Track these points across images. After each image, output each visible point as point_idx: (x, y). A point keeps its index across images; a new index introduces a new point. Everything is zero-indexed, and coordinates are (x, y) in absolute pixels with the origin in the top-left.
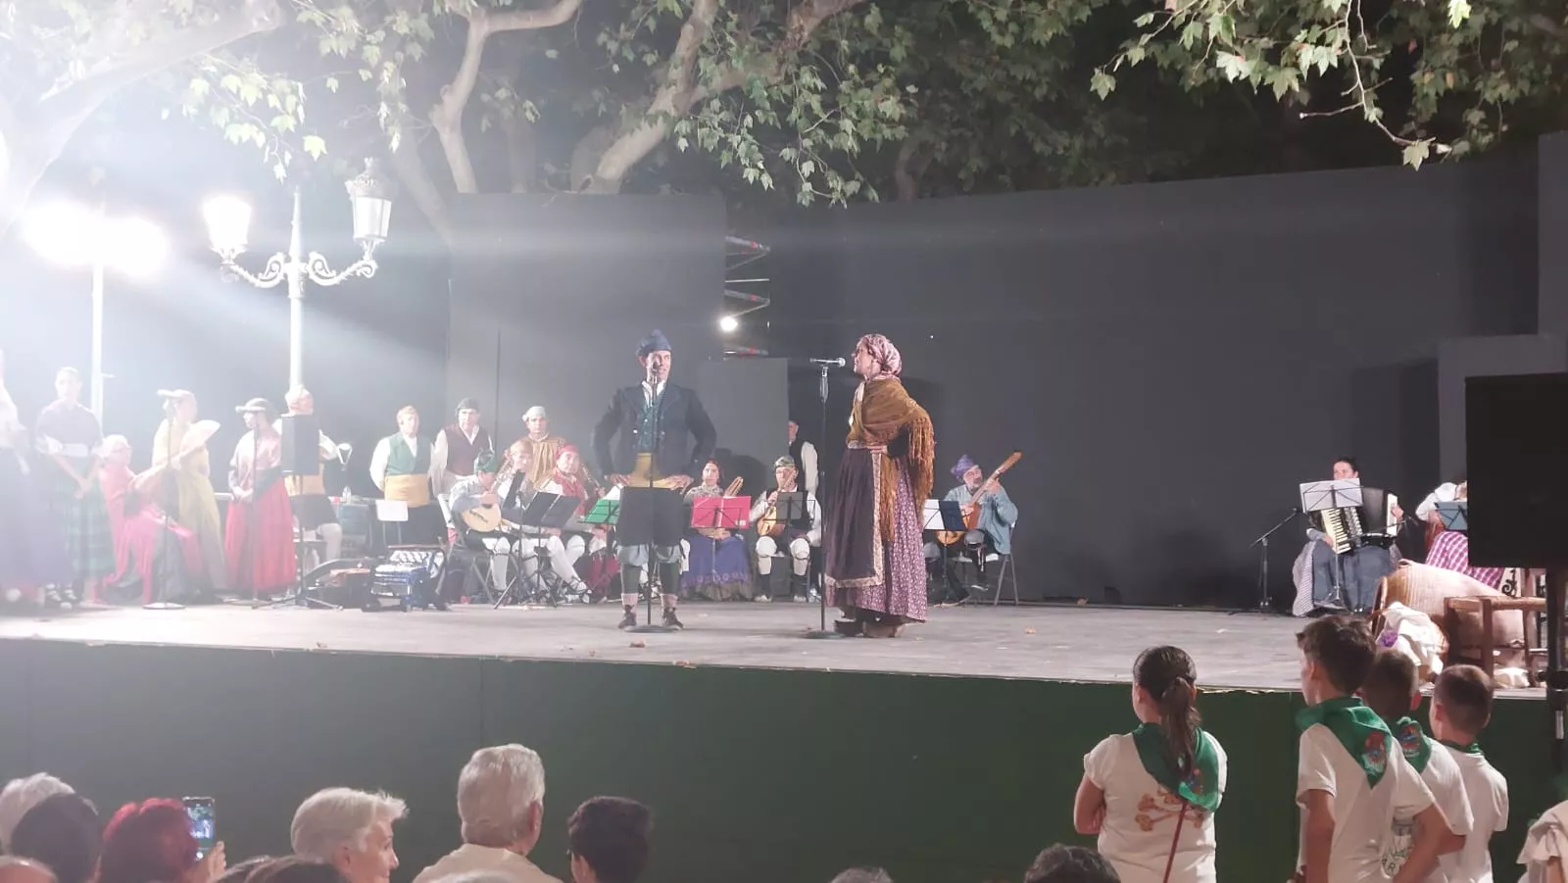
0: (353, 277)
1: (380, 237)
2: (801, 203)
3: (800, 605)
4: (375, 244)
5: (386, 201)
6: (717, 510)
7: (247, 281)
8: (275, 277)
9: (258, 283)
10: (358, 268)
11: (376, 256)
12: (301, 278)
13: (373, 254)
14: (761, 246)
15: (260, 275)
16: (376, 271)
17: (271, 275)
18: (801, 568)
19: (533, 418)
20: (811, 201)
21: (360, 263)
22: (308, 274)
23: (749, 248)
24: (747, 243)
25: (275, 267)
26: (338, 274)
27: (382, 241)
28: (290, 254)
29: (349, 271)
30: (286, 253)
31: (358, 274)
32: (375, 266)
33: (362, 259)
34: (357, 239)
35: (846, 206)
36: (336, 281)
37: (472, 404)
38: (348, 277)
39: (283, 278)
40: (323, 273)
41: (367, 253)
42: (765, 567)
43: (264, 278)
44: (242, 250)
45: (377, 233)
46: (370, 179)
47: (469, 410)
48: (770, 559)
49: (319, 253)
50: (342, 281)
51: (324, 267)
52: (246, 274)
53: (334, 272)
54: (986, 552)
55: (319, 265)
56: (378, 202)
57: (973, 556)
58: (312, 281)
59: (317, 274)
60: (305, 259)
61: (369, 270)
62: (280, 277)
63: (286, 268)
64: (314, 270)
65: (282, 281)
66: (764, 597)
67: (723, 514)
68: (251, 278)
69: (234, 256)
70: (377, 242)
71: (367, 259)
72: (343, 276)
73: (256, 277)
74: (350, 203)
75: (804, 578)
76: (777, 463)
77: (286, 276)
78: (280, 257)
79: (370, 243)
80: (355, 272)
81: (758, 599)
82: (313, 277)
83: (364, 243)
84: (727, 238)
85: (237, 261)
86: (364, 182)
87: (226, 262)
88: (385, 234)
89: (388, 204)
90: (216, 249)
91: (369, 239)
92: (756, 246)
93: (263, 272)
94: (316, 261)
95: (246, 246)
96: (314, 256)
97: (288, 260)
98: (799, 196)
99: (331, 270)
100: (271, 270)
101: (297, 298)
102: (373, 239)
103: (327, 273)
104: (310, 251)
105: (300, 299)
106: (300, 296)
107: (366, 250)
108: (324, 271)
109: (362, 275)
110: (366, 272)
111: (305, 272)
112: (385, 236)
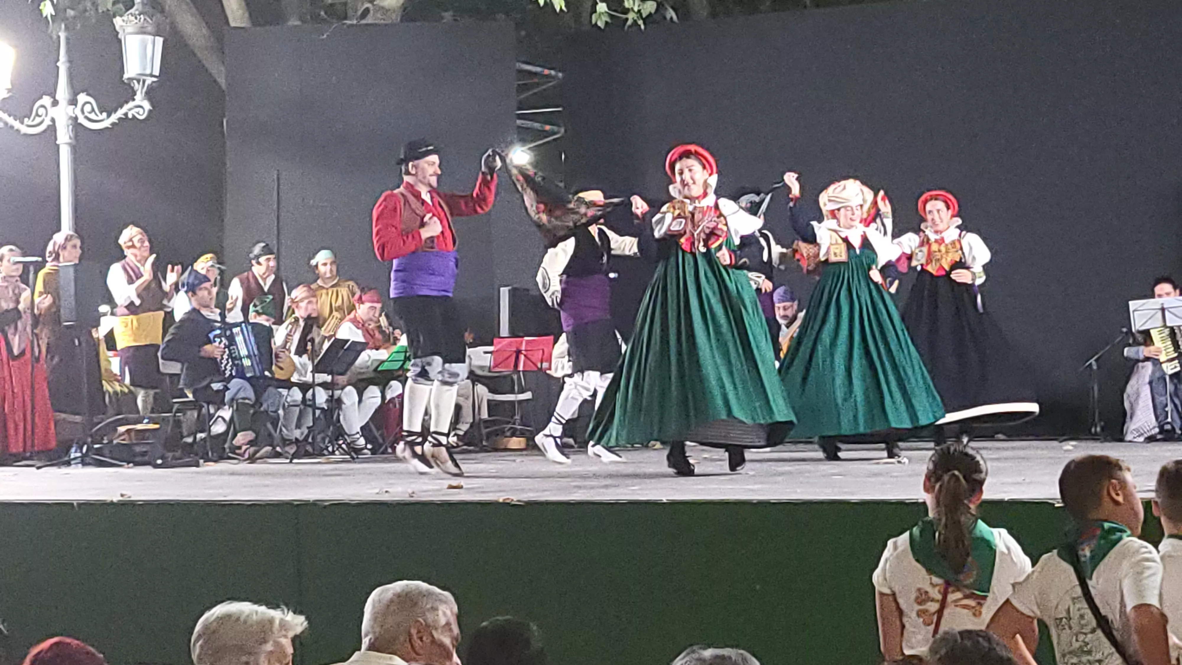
0: (125, 120)
1: (152, 75)
2: (596, 24)
4: (147, 83)
5: (157, 38)
6: (518, 352)
7: (12, 127)
8: (42, 122)
9: (24, 129)
10: (130, 110)
11: (150, 94)
12: (70, 122)
13: (147, 93)
14: (552, 72)
15: (26, 120)
16: (150, 111)
17: (38, 120)
19: (324, 261)
20: (606, 23)
21: (131, 104)
22: (76, 118)
23: (540, 75)
24: (538, 69)
25: (41, 111)
26: (109, 116)
27: (155, 79)
28: (57, 97)
29: (120, 113)
30: (53, 94)
31: (130, 116)
32: (147, 106)
33: (134, 100)
34: (129, 79)
35: (643, 27)
36: (107, 124)
38: (120, 119)
39: (51, 123)
40: (92, 116)
41: (138, 93)
43: (30, 123)
45: (148, 72)
46: (140, 15)
49: (88, 95)
50: (113, 124)
51: (93, 109)
52: (11, 121)
53: (105, 115)
55: (88, 108)
56: (150, 38)
58: (80, 124)
59: (87, 118)
60: (73, 102)
61: (141, 110)
62: (47, 122)
63: (53, 112)
64: (83, 113)
65: (49, 126)
67: (525, 356)
68: (17, 125)
70: (149, 81)
71: (139, 99)
72: (114, 118)
73: (22, 122)
74: (120, 41)
77: (53, 120)
78: (46, 100)
79: (141, 83)
80: (126, 114)
82: (82, 120)
83: (135, 81)
84: (517, 64)
86: (133, 18)
88: (157, 72)
89: (160, 40)
91: (140, 78)
92: (546, 72)
93: (29, 118)
94: (85, 103)
95: (9, 91)
96: (82, 98)
97: (55, 103)
98: (594, 17)
99: (101, 113)
100: (37, 115)
101: (66, 143)
102: (145, 78)
103: (97, 115)
104: (78, 94)
105: (69, 144)
106: (69, 141)
107: (137, 90)
108: (93, 113)
109: (134, 116)
110: (138, 113)
111: (74, 116)
112: (157, 74)
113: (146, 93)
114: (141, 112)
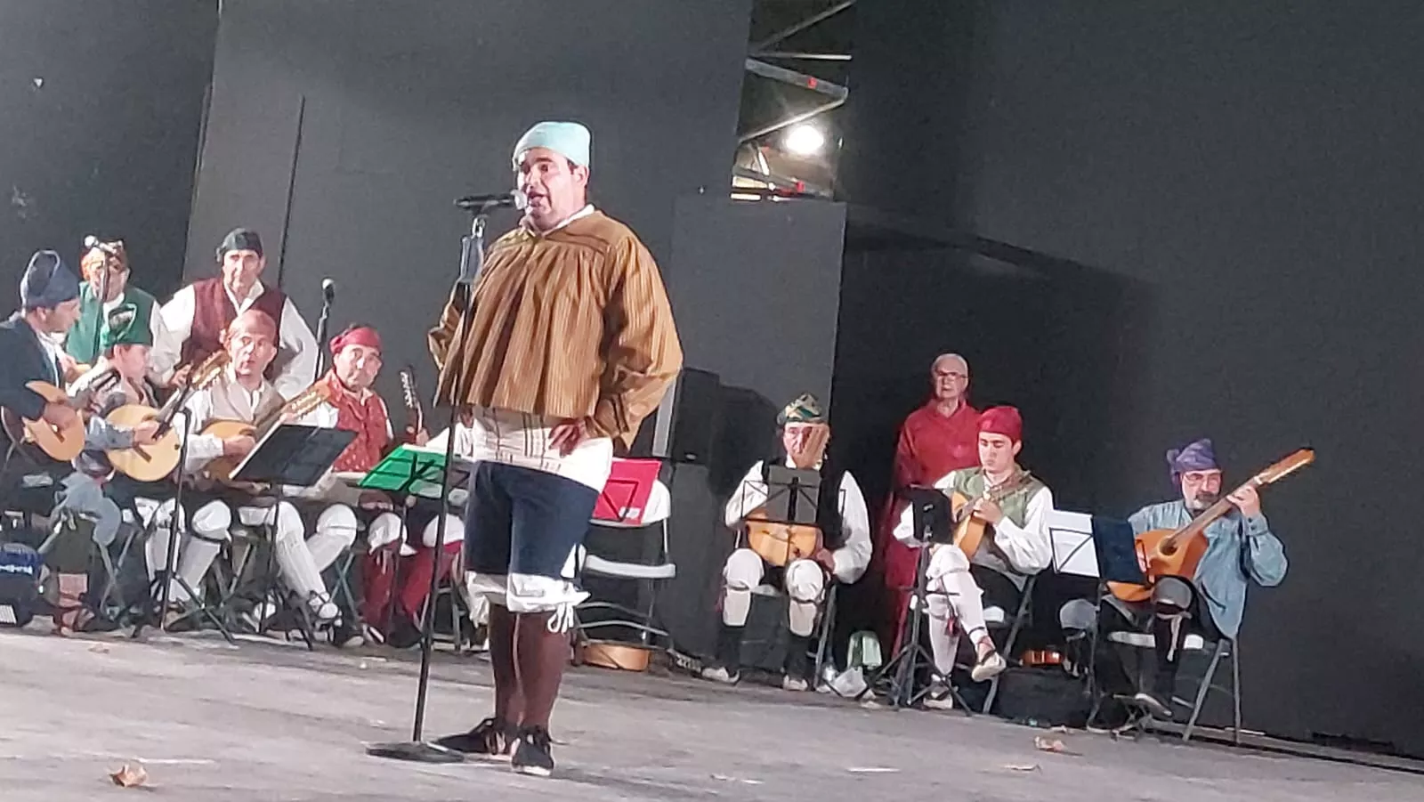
3: (796, 698)
18: (802, 621)
37: (251, 242)
42: (736, 611)
47: (245, 253)
48: (748, 593)
54: (1186, 629)
57: (1162, 632)
66: (722, 673)
75: (811, 642)
76: (790, 411)
81: (708, 672)
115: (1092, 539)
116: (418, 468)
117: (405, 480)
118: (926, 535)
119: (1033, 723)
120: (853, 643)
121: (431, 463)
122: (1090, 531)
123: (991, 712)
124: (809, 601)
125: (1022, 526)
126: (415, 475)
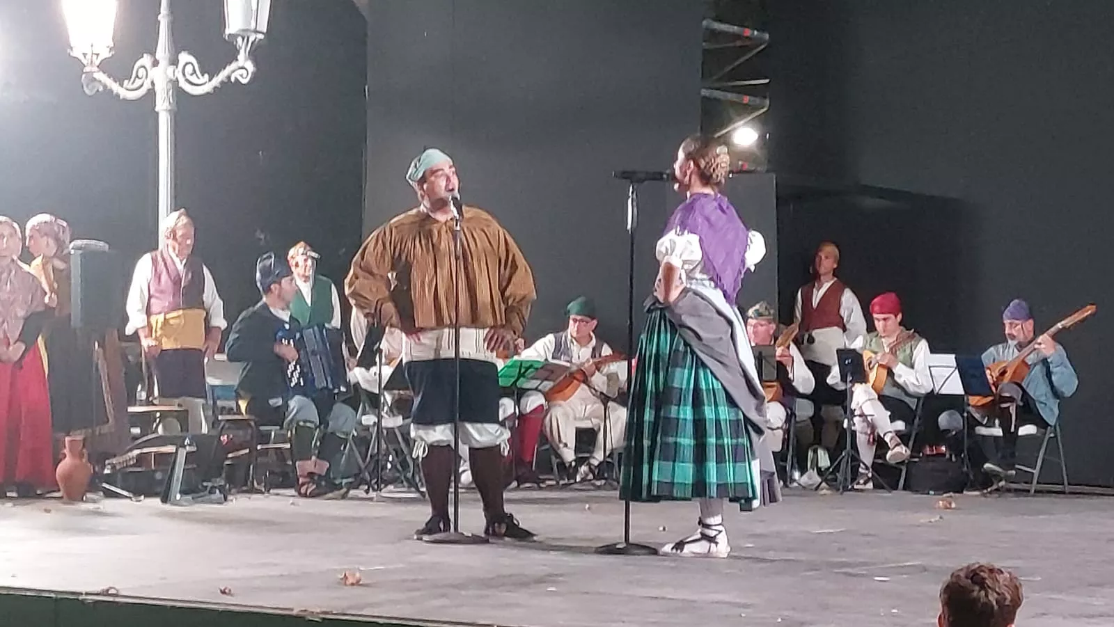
0: (227, 83)
1: (256, 32)
4: (251, 39)
7: (111, 91)
8: (142, 86)
9: (124, 93)
10: (233, 71)
11: (254, 54)
12: (170, 85)
13: (251, 52)
14: (756, 33)
15: (126, 82)
16: (254, 74)
17: (138, 82)
18: (775, 442)
21: (234, 65)
22: (177, 81)
23: (737, 37)
24: (735, 29)
25: (142, 72)
26: (211, 78)
27: (261, 36)
28: (157, 57)
29: (222, 76)
30: (153, 53)
31: (233, 80)
32: (250, 66)
33: (237, 60)
34: (230, 35)
36: (208, 88)
38: (222, 83)
39: (150, 87)
40: (193, 79)
41: (242, 51)
43: (130, 86)
44: (105, 54)
45: (253, 27)
49: (190, 53)
50: (215, 88)
51: (194, 71)
52: (110, 83)
53: (206, 76)
55: (189, 69)
58: (181, 88)
59: (187, 80)
60: (174, 62)
61: (243, 71)
62: (147, 86)
63: (153, 74)
64: (184, 74)
65: (149, 90)
68: (115, 87)
69: (97, 62)
70: (254, 37)
71: (243, 60)
72: (216, 81)
73: (121, 85)
75: (782, 455)
76: (751, 312)
77: (153, 84)
78: (146, 60)
79: (245, 40)
80: (229, 77)
82: (182, 83)
83: (239, 40)
84: (705, 23)
85: (102, 67)
87: (87, 69)
88: (263, 27)
90: (76, 53)
91: (244, 34)
92: (748, 32)
93: (129, 79)
94: (187, 64)
95: (111, 48)
96: (184, 57)
97: (155, 63)
99: (203, 75)
100: (137, 76)
101: (164, 110)
102: (249, 34)
103: (198, 78)
104: (180, 52)
105: (170, 111)
106: (169, 108)
107: (240, 48)
108: (195, 75)
109: (237, 80)
110: (241, 76)
111: (174, 79)
112: (265, 31)
113: (249, 53)
114: (245, 76)
115: (957, 371)
116: (523, 370)
117: (513, 380)
118: (849, 378)
119: (932, 492)
120: (810, 454)
121: (531, 366)
122: (955, 365)
123: (905, 488)
124: (778, 428)
125: (912, 367)
126: (521, 375)
